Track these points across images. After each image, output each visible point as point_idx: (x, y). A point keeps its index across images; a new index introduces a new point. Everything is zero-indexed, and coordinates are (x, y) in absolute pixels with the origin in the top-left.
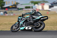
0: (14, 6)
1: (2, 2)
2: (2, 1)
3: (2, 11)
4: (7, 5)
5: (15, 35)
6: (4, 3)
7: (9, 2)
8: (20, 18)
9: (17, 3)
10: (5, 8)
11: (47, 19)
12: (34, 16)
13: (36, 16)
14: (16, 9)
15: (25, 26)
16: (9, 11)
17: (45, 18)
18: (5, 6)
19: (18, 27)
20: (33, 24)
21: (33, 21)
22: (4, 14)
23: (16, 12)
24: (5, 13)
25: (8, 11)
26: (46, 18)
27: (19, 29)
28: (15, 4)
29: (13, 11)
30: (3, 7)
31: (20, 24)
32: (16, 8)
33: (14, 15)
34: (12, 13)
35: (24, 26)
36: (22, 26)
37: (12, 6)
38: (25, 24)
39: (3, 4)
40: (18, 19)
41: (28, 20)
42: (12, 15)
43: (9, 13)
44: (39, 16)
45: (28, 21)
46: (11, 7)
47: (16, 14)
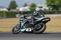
26: (48, 19)
40: (20, 20)
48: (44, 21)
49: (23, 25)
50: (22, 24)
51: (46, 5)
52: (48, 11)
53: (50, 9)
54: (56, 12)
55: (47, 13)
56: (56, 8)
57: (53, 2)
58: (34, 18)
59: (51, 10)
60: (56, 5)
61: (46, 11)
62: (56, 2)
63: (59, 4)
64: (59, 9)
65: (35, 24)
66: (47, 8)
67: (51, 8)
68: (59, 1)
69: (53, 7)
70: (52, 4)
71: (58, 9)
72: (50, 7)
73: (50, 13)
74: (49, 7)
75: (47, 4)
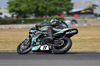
0: (88, 11)
1: (68, 4)
2: (68, 2)
3: (68, 19)
4: (76, 8)
5: (91, 59)
6: (72, 4)
7: (80, 3)
8: (32, 31)
9: (94, 6)
10: (73, 14)
11: (76, 33)
12: (54, 29)
13: (58, 28)
14: (92, 16)
15: (40, 44)
16: (81, 19)
17: (72, 32)
18: (74, 10)
19: (29, 46)
20: (53, 41)
21: (53, 36)
22: (72, 24)
23: (93, 20)
24: (74, 23)
25: (79, 18)
26: (75, 31)
27: (31, 49)
28: (91, 7)
29: (87, 19)
30: (70, 12)
31: (32, 41)
32: (92, 13)
33: (89, 25)
34: (86, 21)
35: (38, 45)
36: (35, 44)
37: (85, 10)
38: (40, 42)
39: (71, 7)
40: (30, 33)
41: (45, 35)
42: (85, 25)
43: (81, 22)
44: (63, 29)
45: (45, 37)
46: (84, 12)
47: (92, 25)
48: (68, 34)
49: (35, 41)
50: (34, 39)
51: (7, 11)
52: (11, 19)
53: (13, 17)
54: (23, 21)
55: (9, 22)
56: (23, 15)
57: (18, 5)
58: (52, 29)
59: (15, 18)
60: (23, 10)
61: (8, 20)
62: (22, 6)
63: (28, 8)
64: (28, 17)
65: (54, 39)
66: (9, 15)
67: (15, 15)
68: (27, 4)
69: (18, 14)
70: (17, 9)
71: (25, 17)
72: (14, 13)
73: (14, 22)
74: (12, 13)
75: (9, 9)
